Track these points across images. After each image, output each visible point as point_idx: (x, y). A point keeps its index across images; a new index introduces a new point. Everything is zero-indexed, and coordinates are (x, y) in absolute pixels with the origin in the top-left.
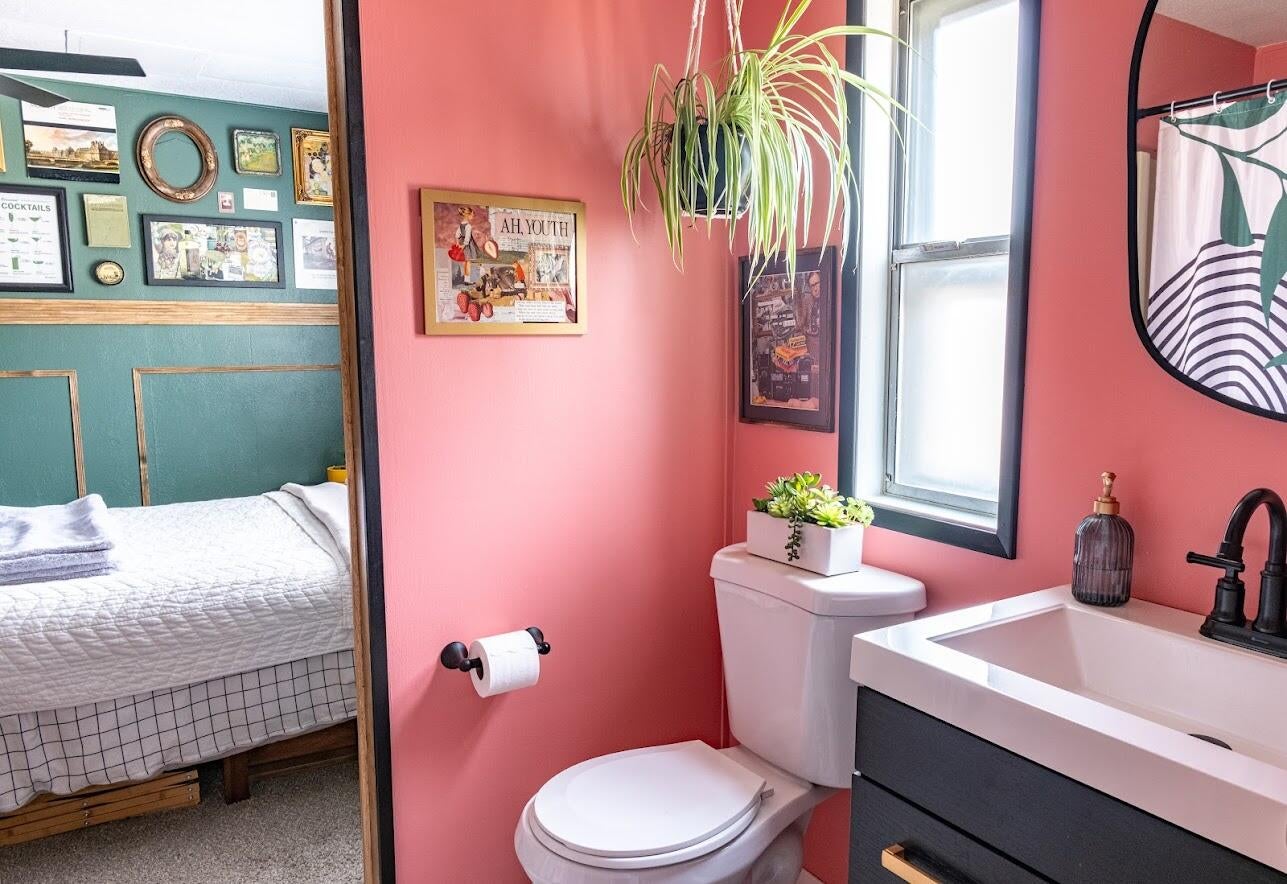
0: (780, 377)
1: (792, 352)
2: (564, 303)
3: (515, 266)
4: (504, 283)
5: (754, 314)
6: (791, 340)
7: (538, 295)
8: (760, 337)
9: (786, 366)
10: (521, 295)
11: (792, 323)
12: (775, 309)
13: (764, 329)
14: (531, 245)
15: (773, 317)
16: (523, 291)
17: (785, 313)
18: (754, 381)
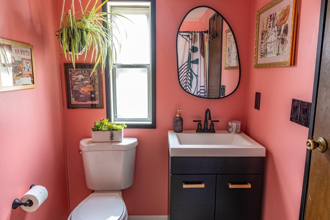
0: (83, 96)
1: (88, 89)
2: (31, 78)
3: (19, 66)
4: (17, 72)
5: (71, 79)
6: (87, 86)
7: (25, 75)
8: (74, 85)
9: (86, 93)
10: (21, 76)
11: (88, 82)
12: (80, 78)
13: (76, 83)
14: (22, 59)
15: (79, 80)
16: (21, 74)
17: (84, 79)
18: (72, 97)
